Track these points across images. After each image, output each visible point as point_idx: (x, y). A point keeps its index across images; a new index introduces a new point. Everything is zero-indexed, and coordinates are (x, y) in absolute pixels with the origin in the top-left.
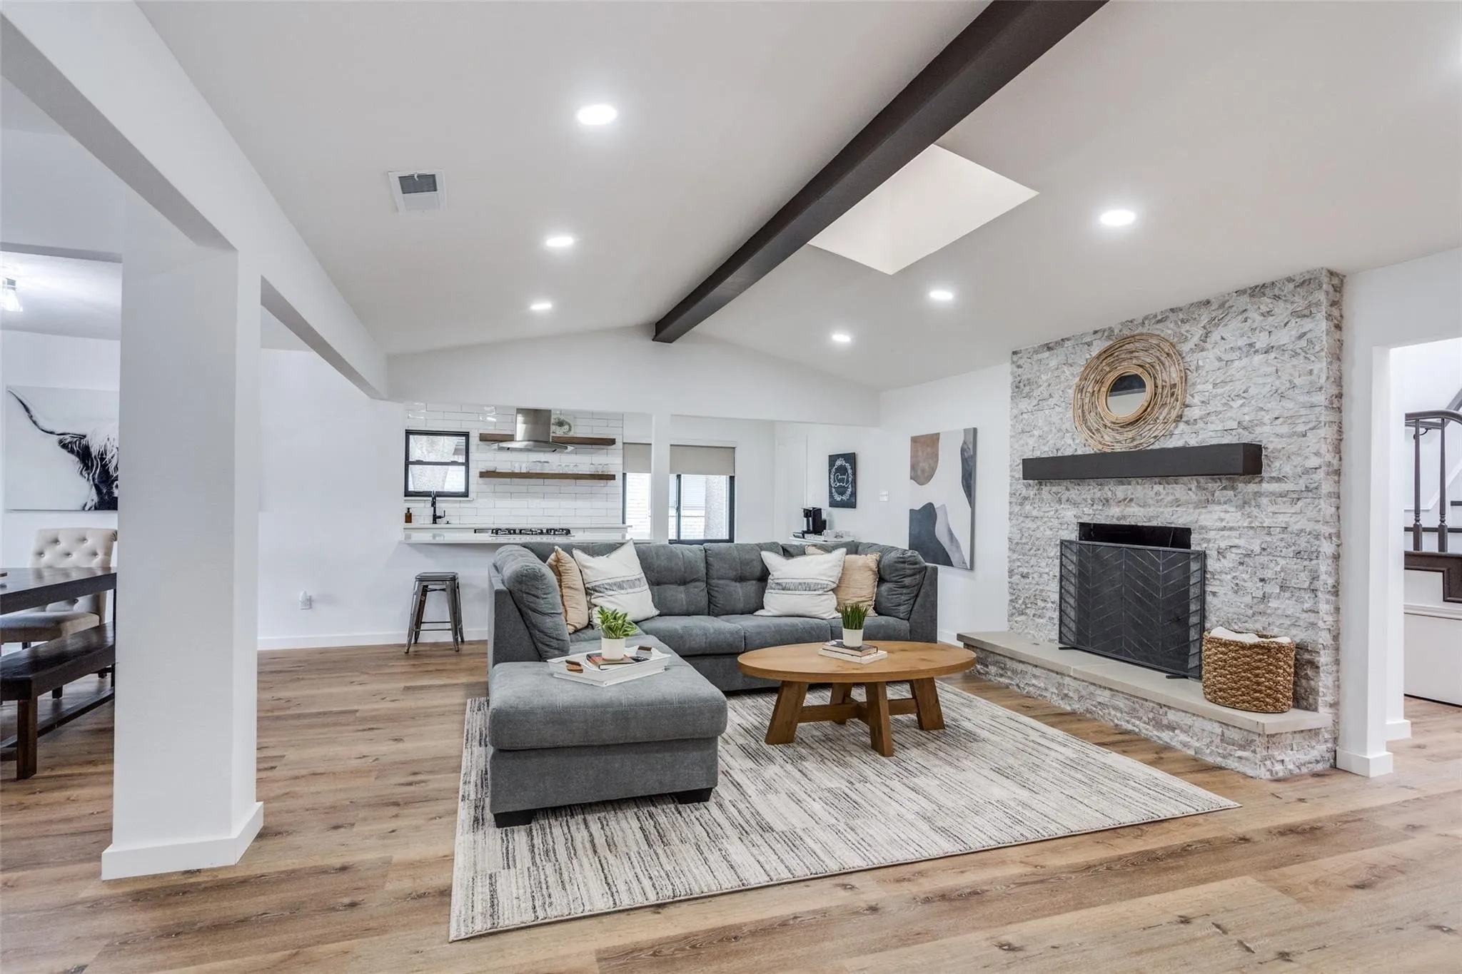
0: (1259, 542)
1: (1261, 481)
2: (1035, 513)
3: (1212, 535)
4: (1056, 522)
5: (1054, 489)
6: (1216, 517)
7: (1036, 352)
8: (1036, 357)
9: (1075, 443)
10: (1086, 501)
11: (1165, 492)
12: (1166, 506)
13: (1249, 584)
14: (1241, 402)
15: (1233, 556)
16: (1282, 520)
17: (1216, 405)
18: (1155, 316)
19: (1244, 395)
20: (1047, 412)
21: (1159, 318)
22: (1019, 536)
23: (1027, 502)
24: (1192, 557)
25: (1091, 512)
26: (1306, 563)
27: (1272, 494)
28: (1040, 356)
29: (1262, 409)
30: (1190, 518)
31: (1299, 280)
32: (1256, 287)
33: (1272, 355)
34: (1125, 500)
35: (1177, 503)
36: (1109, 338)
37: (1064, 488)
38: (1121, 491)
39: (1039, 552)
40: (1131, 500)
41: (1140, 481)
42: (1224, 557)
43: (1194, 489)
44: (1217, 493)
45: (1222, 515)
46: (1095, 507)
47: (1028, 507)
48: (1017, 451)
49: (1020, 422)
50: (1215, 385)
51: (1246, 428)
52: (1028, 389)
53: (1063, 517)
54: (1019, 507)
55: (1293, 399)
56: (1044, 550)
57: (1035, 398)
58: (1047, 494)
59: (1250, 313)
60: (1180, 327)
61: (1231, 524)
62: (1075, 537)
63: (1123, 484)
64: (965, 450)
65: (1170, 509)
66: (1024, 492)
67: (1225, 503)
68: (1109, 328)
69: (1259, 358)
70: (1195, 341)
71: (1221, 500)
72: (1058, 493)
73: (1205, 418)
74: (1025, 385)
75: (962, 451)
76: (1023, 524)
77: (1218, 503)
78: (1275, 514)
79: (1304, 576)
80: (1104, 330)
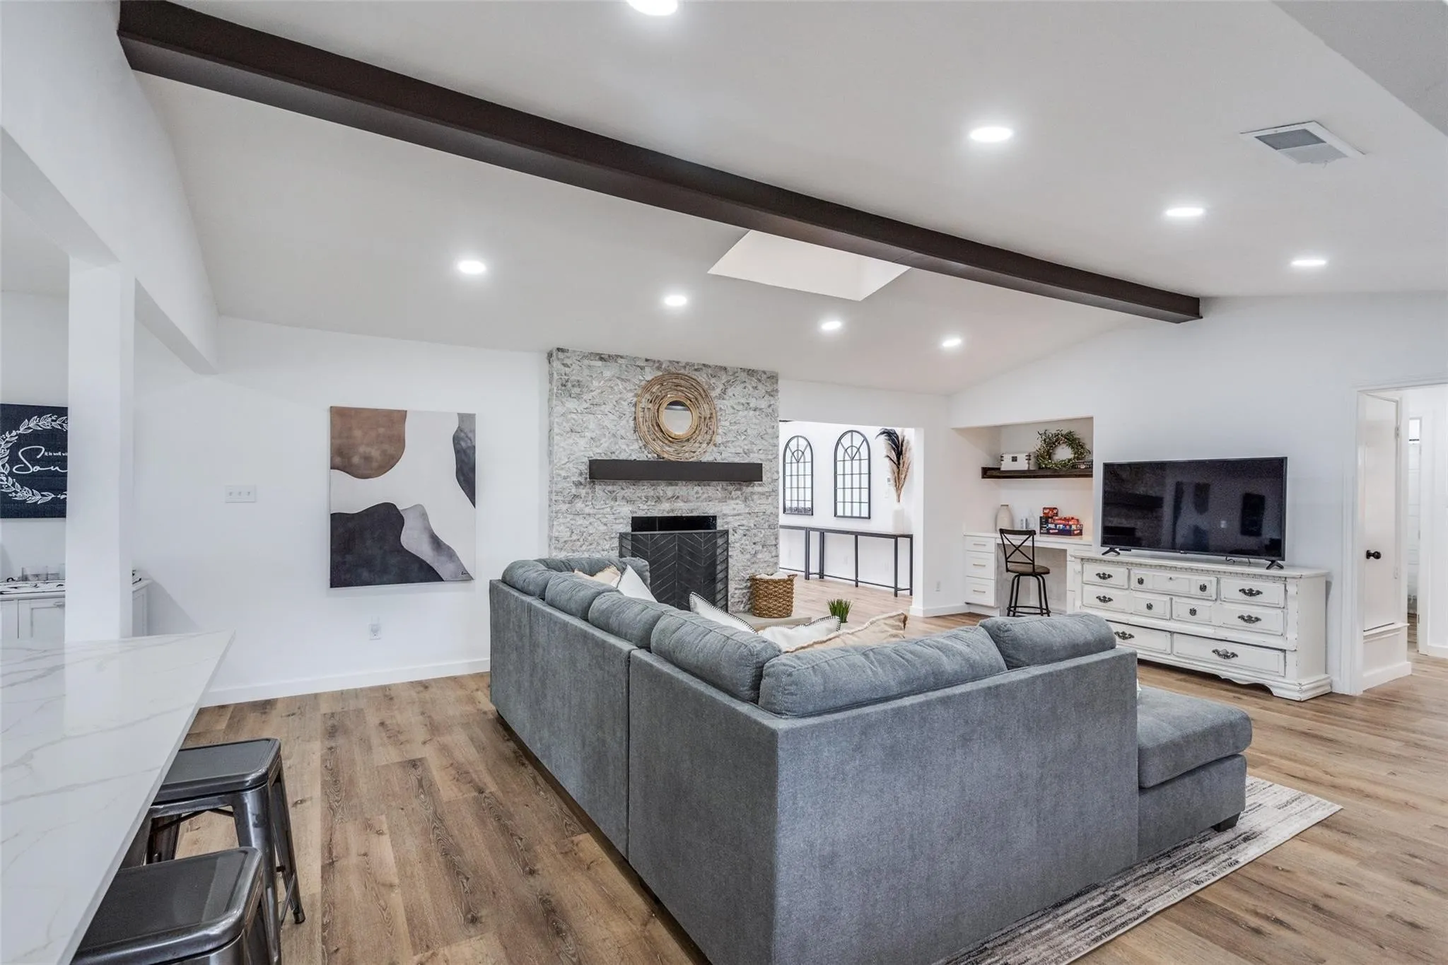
0: (752, 521)
1: (753, 486)
2: (587, 510)
3: (730, 519)
4: (611, 517)
5: (610, 488)
6: (731, 508)
7: (584, 357)
8: (586, 362)
9: (630, 450)
10: (641, 499)
11: (701, 492)
12: (702, 502)
13: (749, 547)
14: (743, 437)
15: (740, 532)
16: (763, 507)
17: (730, 437)
18: (693, 365)
19: (745, 433)
20: (599, 416)
21: (696, 367)
22: (569, 534)
23: (577, 500)
24: (718, 534)
25: (645, 507)
26: (773, 531)
27: (759, 493)
28: (593, 363)
29: (753, 443)
30: (717, 509)
31: (768, 374)
32: (750, 370)
33: (757, 413)
34: (673, 497)
35: (710, 499)
36: (659, 368)
37: (620, 488)
38: (670, 491)
39: (593, 546)
40: (678, 497)
41: (684, 483)
42: (736, 532)
43: (719, 490)
44: (733, 493)
45: (735, 506)
46: (649, 503)
47: (579, 505)
48: (564, 450)
49: (568, 421)
50: (731, 423)
51: (746, 454)
52: (577, 390)
53: (619, 513)
54: (567, 505)
55: (766, 441)
56: (598, 544)
57: (585, 401)
58: (601, 492)
59: (747, 385)
60: (709, 379)
61: (739, 512)
62: (629, 529)
63: (671, 485)
64: (462, 439)
65: (705, 504)
66: (574, 491)
67: (736, 499)
68: (659, 361)
69: (752, 413)
70: (718, 391)
71: (734, 497)
72: (614, 491)
73: (725, 444)
74: (573, 386)
75: (456, 440)
76: (573, 522)
77: (733, 499)
78: (760, 505)
79: (772, 538)
80: (654, 361)
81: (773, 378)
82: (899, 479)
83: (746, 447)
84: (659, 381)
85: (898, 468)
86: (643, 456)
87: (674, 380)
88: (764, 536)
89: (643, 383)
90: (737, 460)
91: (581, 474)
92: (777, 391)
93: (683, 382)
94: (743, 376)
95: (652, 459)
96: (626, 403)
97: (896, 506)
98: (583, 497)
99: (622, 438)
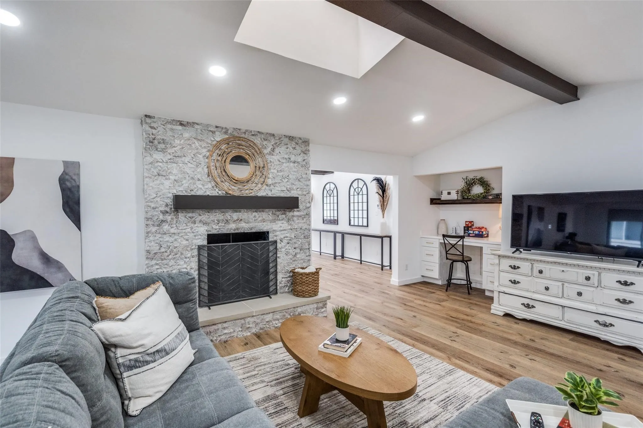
0: (293, 234)
1: (294, 211)
2: (172, 231)
3: (278, 233)
4: (191, 235)
5: (190, 215)
6: (279, 226)
7: (170, 123)
8: (169, 126)
9: (205, 188)
11: (258, 216)
12: (258, 222)
13: (291, 251)
14: (287, 180)
15: (285, 241)
16: (300, 225)
17: (277, 180)
18: (251, 132)
19: (288, 177)
20: (181, 165)
21: (253, 133)
22: (158, 248)
23: (164, 224)
24: (269, 244)
25: (217, 227)
26: (307, 240)
27: (298, 216)
28: (174, 127)
29: (293, 184)
30: (269, 227)
32: (291, 136)
33: (296, 164)
34: (238, 220)
35: (264, 220)
36: (226, 133)
37: (198, 215)
38: (235, 216)
41: (246, 210)
42: (282, 242)
43: (271, 214)
44: (280, 216)
45: (281, 225)
46: (220, 224)
47: (166, 227)
48: (153, 188)
49: (156, 168)
50: (278, 171)
51: (288, 191)
52: (162, 146)
53: (197, 232)
54: (156, 228)
55: (302, 183)
56: (182, 254)
57: (169, 154)
58: (183, 218)
59: (289, 146)
60: (262, 141)
61: (284, 229)
62: (205, 243)
63: (237, 212)
64: (68, 180)
65: (260, 224)
66: (161, 217)
67: (282, 220)
68: (226, 128)
69: (292, 164)
70: (269, 150)
71: (281, 219)
72: (193, 217)
73: (274, 184)
74: (159, 143)
75: (62, 181)
76: (161, 239)
77: (280, 220)
78: (298, 223)
79: (307, 244)
80: (222, 128)
81: (306, 142)
82: (383, 205)
83: (288, 187)
84: (227, 141)
85: (383, 199)
86: (215, 193)
87: (237, 142)
88: (301, 243)
89: (214, 143)
90: (282, 195)
91: (167, 205)
92: (309, 151)
93: (243, 143)
94: (286, 140)
95: (222, 195)
96: (201, 156)
97: (382, 220)
98: (168, 221)
99: (199, 180)
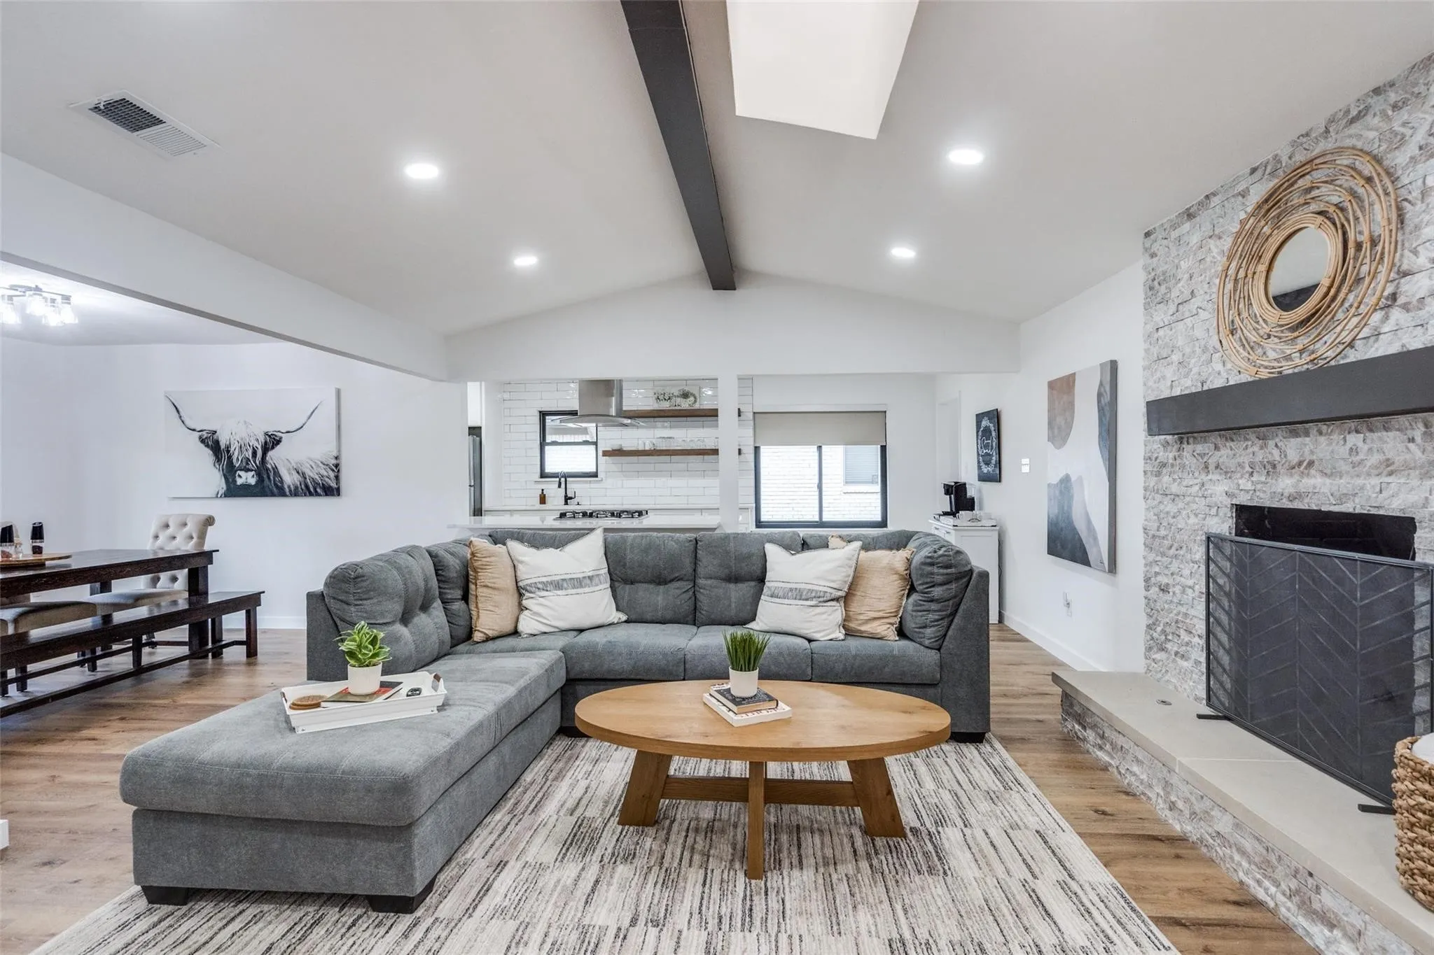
2: (1175, 488)
5: (1200, 448)
7: (1174, 227)
8: (1174, 234)
9: (1226, 370)
10: (1243, 468)
11: (1366, 447)
12: (1369, 475)
18: (1347, 112)
20: (1188, 321)
23: (1165, 471)
24: (1417, 574)
25: (1249, 486)
28: (1179, 232)
30: (1413, 499)
34: (1300, 464)
35: (1388, 467)
36: (1271, 175)
37: (1212, 446)
39: (1181, 552)
40: (1311, 464)
46: (1255, 478)
47: (1166, 479)
52: (1164, 288)
53: (1211, 495)
54: (1155, 480)
57: (1173, 301)
58: (1190, 458)
60: (1392, 119)
62: (1225, 529)
65: (1376, 480)
66: (1161, 455)
68: (1274, 158)
72: (1204, 455)
74: (1160, 284)
76: (1161, 507)
80: (1266, 164)
84: (1272, 201)
89: (1243, 225)
98: (1170, 464)
